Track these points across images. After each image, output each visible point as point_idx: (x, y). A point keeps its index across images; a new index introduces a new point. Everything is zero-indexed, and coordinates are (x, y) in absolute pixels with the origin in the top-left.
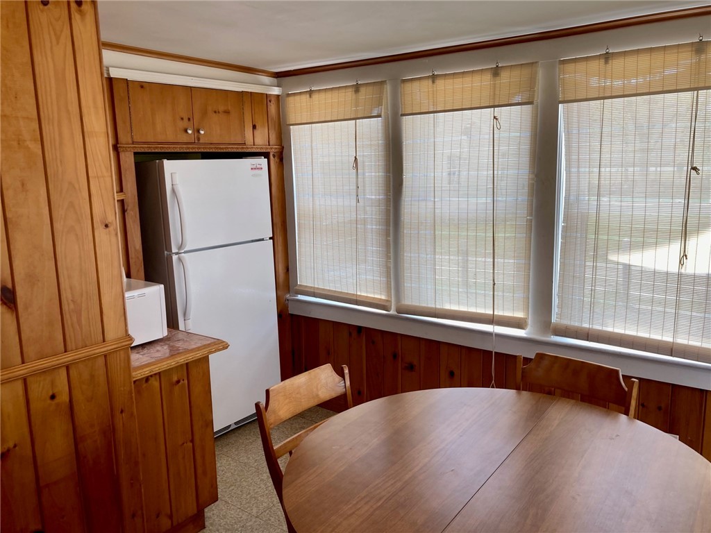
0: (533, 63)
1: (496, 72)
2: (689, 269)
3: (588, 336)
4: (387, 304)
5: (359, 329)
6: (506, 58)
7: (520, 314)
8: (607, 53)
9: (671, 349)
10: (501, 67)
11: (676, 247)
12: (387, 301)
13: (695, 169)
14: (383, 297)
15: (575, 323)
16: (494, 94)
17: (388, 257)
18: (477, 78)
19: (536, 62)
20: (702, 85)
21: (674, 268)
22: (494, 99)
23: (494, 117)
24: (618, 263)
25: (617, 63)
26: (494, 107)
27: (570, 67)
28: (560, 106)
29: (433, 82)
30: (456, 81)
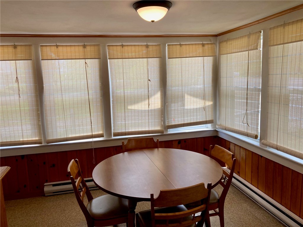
0: (98, 45)
1: (84, 46)
2: (150, 109)
3: (125, 134)
4: (40, 141)
5: (23, 156)
6: (88, 42)
7: (101, 132)
8: (122, 45)
9: (149, 132)
10: (86, 45)
11: (147, 102)
12: (40, 140)
13: (149, 80)
14: (37, 139)
15: (120, 131)
16: (85, 54)
17: (39, 121)
18: (77, 48)
19: (99, 45)
20: (149, 57)
21: (147, 108)
22: (85, 56)
23: (86, 63)
24: (131, 110)
25: (126, 48)
26: (85, 59)
27: (111, 48)
28: (108, 60)
29: (57, 48)
30: (68, 48)
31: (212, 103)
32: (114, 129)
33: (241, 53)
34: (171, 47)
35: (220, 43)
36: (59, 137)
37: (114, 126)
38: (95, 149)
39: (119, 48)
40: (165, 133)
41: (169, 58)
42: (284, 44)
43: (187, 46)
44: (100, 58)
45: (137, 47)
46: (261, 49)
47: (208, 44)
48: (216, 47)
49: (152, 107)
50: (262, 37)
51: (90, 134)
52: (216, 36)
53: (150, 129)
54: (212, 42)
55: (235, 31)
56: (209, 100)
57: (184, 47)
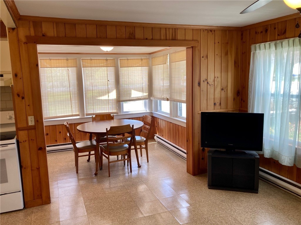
0: (76, 59)
1: (67, 60)
2: (109, 98)
3: (94, 114)
6: (70, 57)
7: (78, 113)
8: (91, 59)
9: (109, 113)
11: (107, 96)
13: (108, 81)
15: (90, 113)
20: (108, 66)
21: (107, 98)
22: (68, 65)
23: (68, 69)
25: (93, 61)
26: (68, 67)
27: (84, 60)
28: (82, 68)
29: (50, 60)
30: (57, 60)
31: (148, 94)
32: (86, 111)
33: (161, 65)
34: (122, 60)
35: (152, 58)
36: (51, 116)
37: (86, 110)
38: (74, 123)
39: (89, 61)
40: (119, 114)
41: (121, 67)
42: (175, 62)
43: (132, 60)
44: (77, 67)
45: (100, 60)
46: (169, 64)
47: (145, 59)
48: (150, 60)
49: (110, 98)
50: (168, 57)
51: (71, 114)
52: (150, 54)
53: (110, 111)
54: (148, 58)
55: (160, 52)
56: (145, 93)
57: (130, 60)
